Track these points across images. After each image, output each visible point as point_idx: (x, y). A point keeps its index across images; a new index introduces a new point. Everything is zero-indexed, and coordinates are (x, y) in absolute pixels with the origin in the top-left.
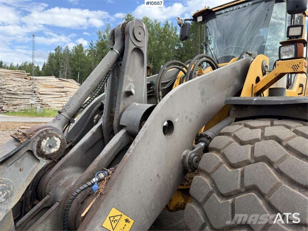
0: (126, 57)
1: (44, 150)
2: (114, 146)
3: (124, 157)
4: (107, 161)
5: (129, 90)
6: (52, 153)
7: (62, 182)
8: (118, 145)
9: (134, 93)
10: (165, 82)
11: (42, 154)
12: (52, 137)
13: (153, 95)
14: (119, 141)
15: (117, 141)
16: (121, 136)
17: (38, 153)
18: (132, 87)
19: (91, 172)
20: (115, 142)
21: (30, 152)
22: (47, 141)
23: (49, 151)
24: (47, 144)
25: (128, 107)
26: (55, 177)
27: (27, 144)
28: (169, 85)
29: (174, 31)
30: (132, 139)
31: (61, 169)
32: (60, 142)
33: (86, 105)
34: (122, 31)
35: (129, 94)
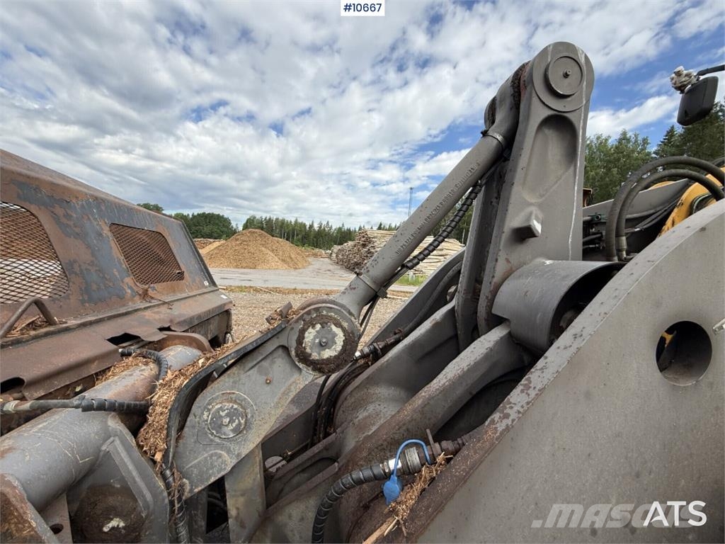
0: (522, 142)
1: (308, 350)
2: (468, 370)
3: (487, 423)
4: (447, 406)
5: (525, 225)
6: (324, 360)
7: (362, 415)
8: (483, 370)
9: (540, 231)
10: (635, 215)
11: (305, 358)
12: (327, 324)
13: (599, 248)
14: (483, 358)
15: (478, 358)
16: (491, 345)
17: (297, 355)
18: (533, 217)
19: (404, 424)
20: (473, 359)
21: (285, 349)
22: (317, 332)
23: (319, 354)
24: (315, 337)
25: (520, 269)
26: (353, 400)
27: (279, 332)
28: (648, 225)
29: (640, 147)
30: (526, 359)
31: (368, 386)
32: (344, 338)
33: (416, 261)
34: (513, 86)
35: (524, 234)
